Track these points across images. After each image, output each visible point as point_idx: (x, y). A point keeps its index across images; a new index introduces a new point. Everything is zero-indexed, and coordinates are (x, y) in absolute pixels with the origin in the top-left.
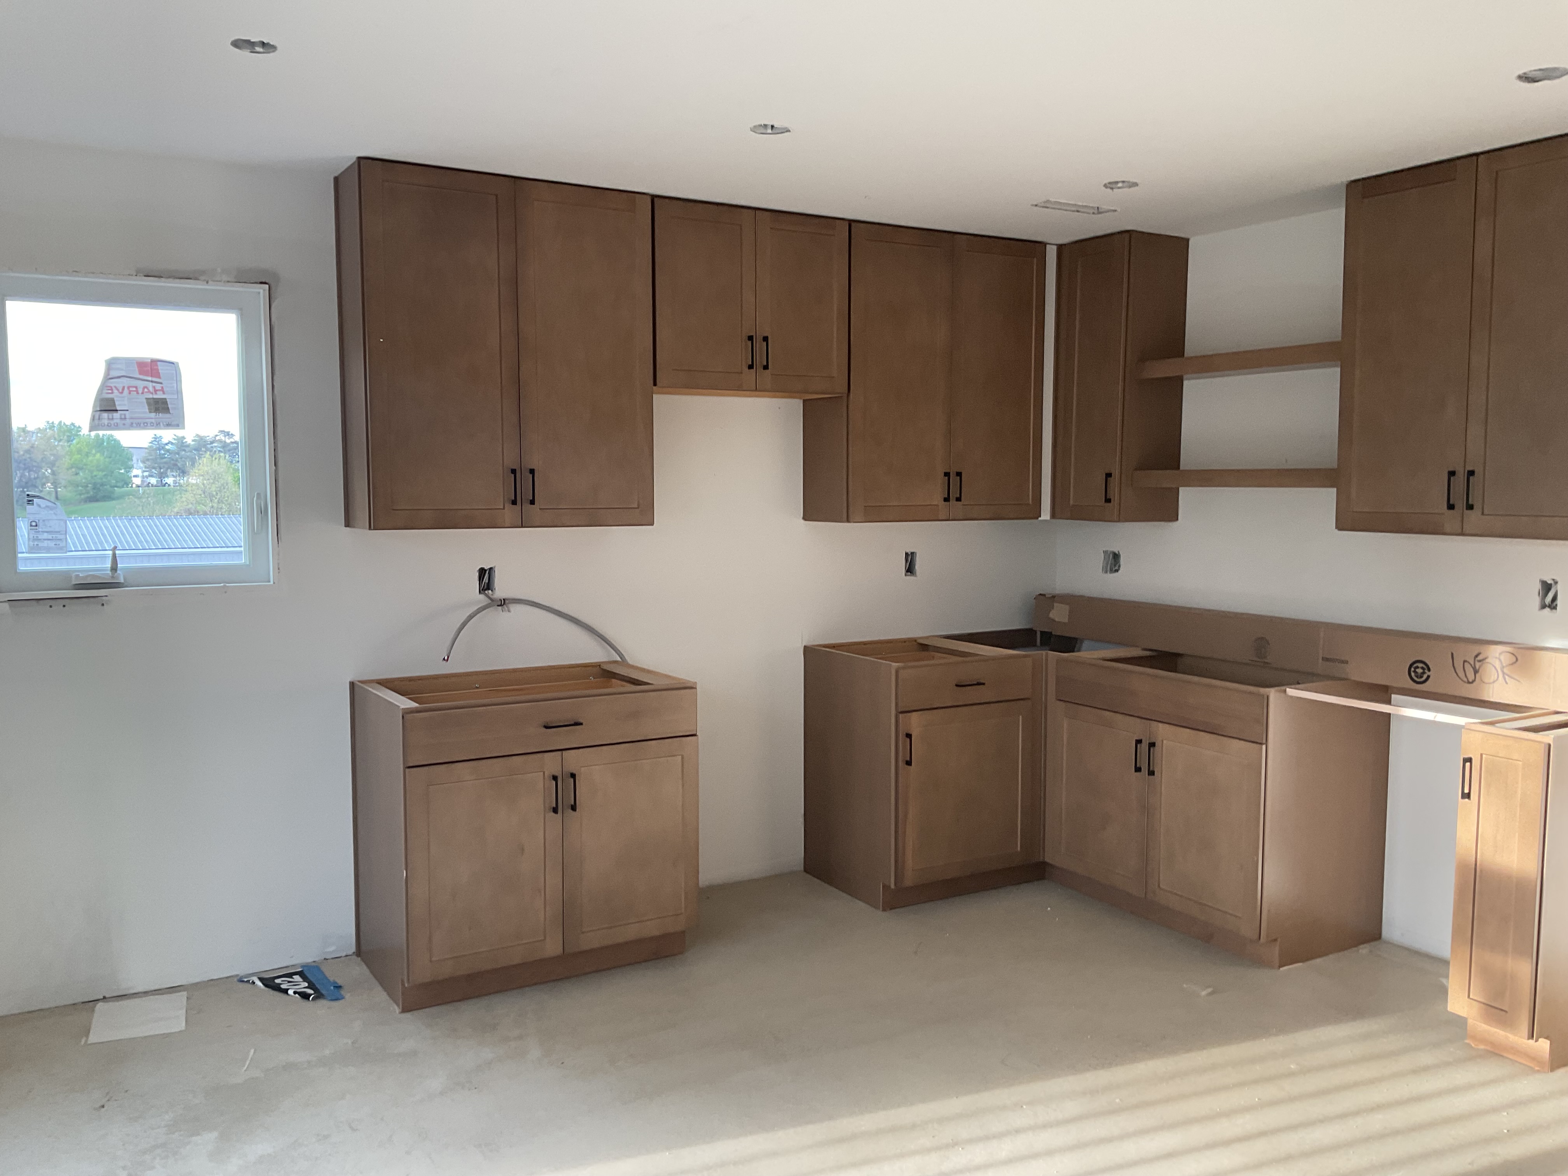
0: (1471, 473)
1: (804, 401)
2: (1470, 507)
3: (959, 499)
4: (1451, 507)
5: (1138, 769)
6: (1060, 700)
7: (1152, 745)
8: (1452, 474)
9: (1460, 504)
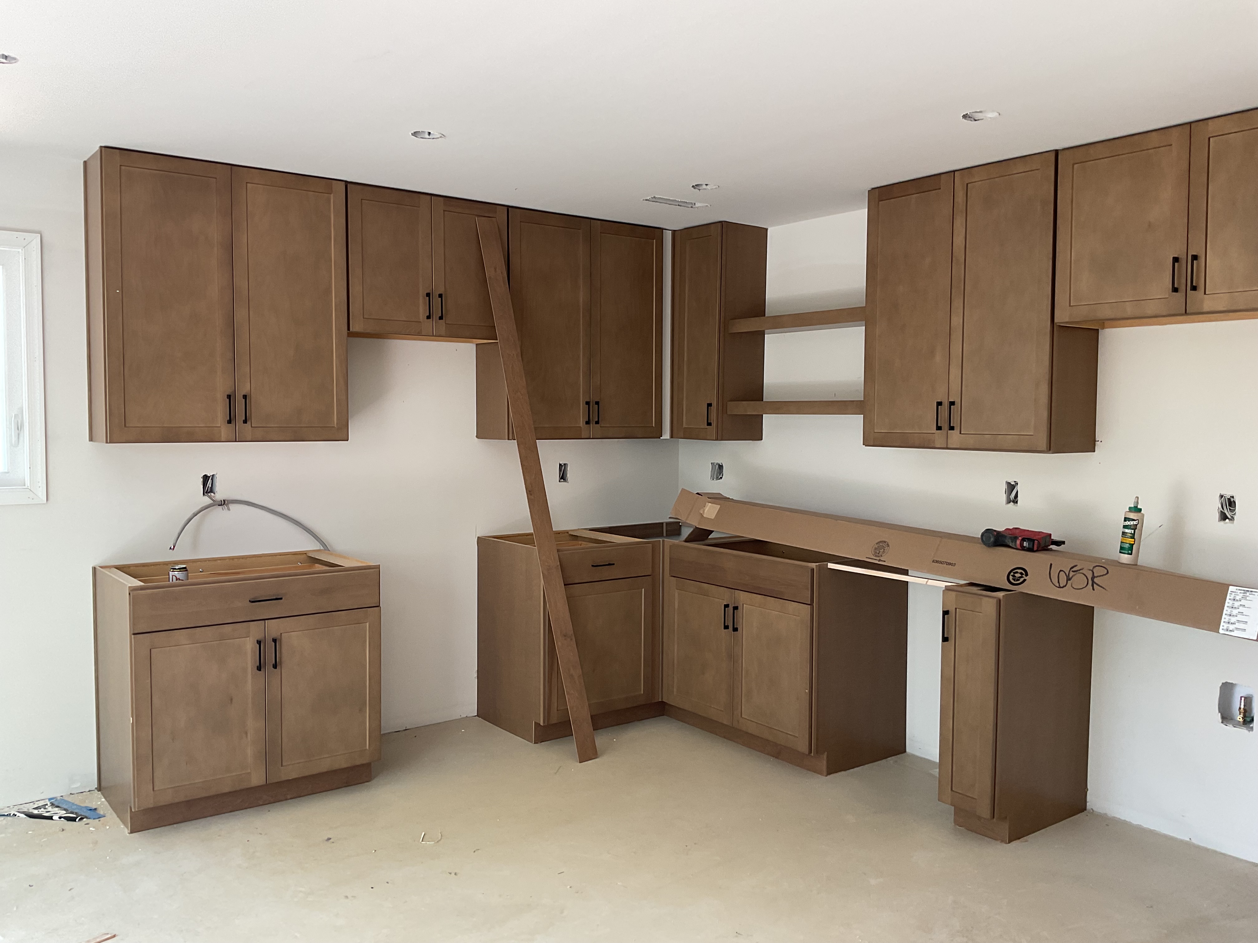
0: (952, 403)
1: (477, 345)
2: (952, 428)
3: (597, 423)
4: (939, 428)
5: (726, 627)
6: (672, 576)
7: (736, 608)
8: (939, 404)
9: (945, 426)
